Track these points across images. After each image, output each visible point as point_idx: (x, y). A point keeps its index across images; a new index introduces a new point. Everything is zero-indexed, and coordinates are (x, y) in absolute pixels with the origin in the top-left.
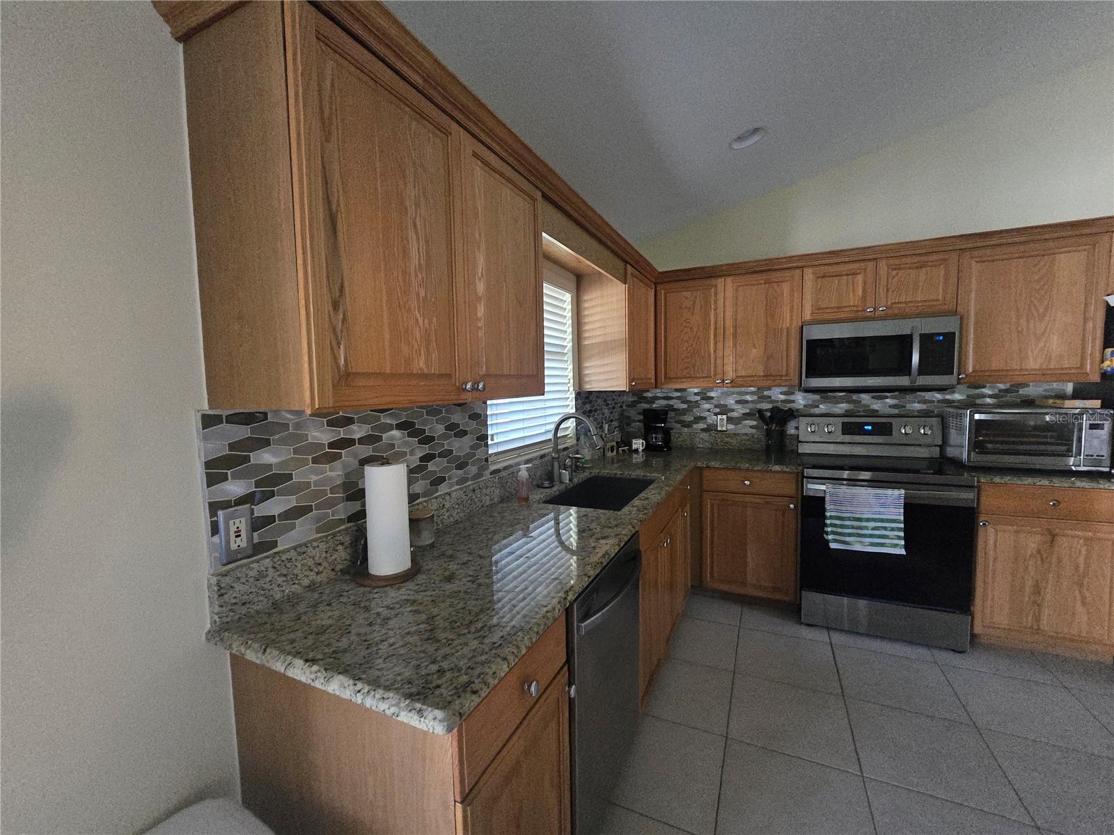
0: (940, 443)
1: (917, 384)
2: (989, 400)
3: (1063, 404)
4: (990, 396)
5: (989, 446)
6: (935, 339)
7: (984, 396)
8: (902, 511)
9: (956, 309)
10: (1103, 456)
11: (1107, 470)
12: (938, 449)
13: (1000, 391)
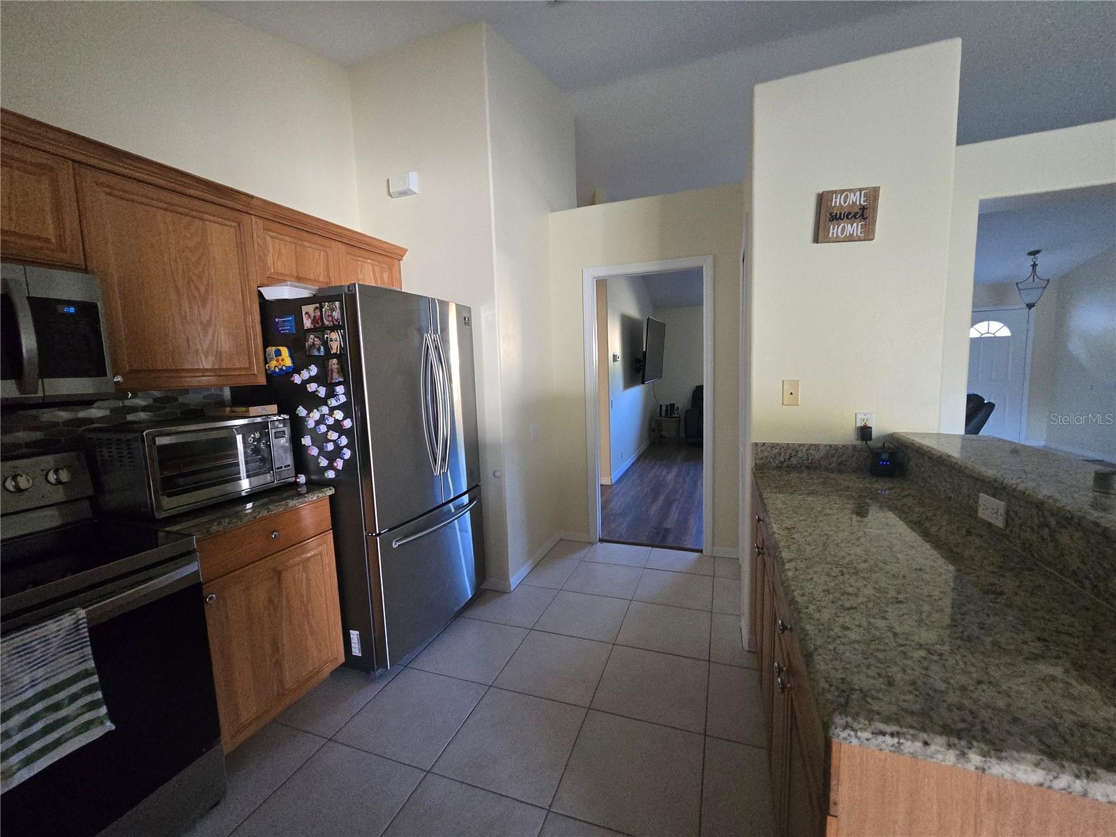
0: (90, 492)
1: (40, 394)
2: (142, 416)
3: (247, 411)
4: (144, 409)
5: (181, 481)
6: (60, 311)
7: (134, 409)
8: (89, 650)
9: (86, 264)
10: (289, 466)
11: (293, 479)
12: (86, 504)
13: (155, 400)
